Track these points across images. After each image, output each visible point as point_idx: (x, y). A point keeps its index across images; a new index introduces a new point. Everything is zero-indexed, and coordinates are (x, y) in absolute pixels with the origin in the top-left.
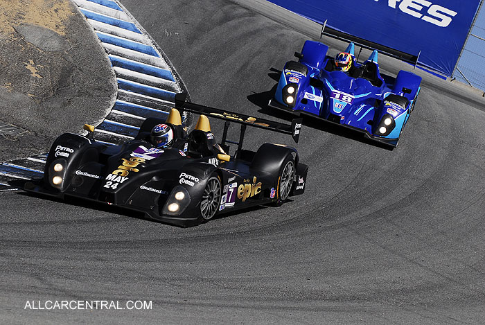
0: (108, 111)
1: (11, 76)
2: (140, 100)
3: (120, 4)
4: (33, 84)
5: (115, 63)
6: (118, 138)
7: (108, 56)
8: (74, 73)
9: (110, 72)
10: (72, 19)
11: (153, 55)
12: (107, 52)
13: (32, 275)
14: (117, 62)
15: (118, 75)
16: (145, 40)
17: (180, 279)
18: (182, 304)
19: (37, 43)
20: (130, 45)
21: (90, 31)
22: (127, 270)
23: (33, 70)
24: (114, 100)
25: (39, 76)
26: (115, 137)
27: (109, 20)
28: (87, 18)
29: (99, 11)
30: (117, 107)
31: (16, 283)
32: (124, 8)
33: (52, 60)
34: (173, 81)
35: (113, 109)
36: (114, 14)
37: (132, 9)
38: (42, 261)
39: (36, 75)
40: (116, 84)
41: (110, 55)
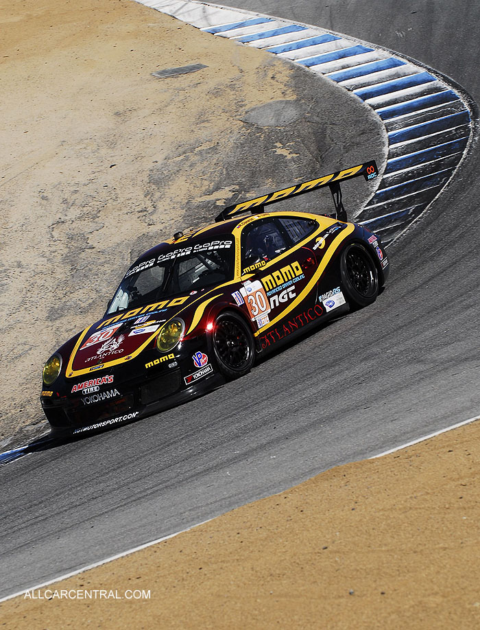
0: (386, 150)
2: (412, 121)
3: (334, 32)
4: (293, 166)
5: (365, 96)
6: (412, 172)
7: (353, 94)
8: (328, 131)
9: (364, 109)
10: (294, 77)
11: (399, 65)
12: (349, 90)
13: (410, 362)
14: (366, 94)
15: (375, 107)
16: (381, 54)
19: (272, 122)
20: (369, 69)
21: (320, 79)
23: (285, 152)
24: (386, 135)
25: (295, 155)
26: (408, 172)
27: (333, 55)
28: (308, 67)
29: (317, 52)
30: (392, 140)
31: (398, 380)
32: (340, 34)
33: (299, 131)
34: (435, 80)
35: (389, 145)
36: (334, 47)
37: (349, 31)
38: (410, 342)
39: (291, 155)
40: (378, 117)
41: (355, 91)
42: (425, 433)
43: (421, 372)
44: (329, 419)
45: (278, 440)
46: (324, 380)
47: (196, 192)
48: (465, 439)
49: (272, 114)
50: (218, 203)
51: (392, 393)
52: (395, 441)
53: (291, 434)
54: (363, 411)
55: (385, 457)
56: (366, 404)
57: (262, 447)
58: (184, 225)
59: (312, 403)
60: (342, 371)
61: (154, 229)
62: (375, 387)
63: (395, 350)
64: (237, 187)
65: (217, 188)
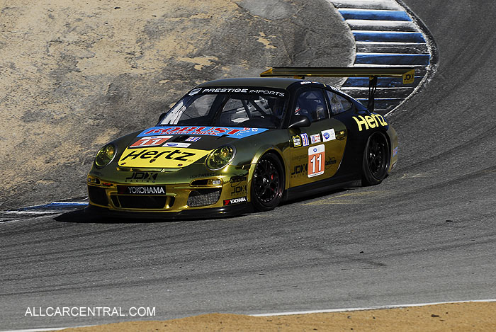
1: (245, 54)
2: (380, 48)
4: (269, 56)
5: (347, 16)
8: (307, 36)
9: (343, 27)
12: (335, 7)
14: (348, 14)
15: (352, 28)
17: (463, 221)
18: (471, 244)
19: (263, 13)
22: (407, 222)
23: (265, 42)
24: (354, 54)
25: (273, 47)
26: (363, 91)
30: (358, 60)
31: (296, 260)
33: (283, 28)
34: (410, 21)
35: (355, 63)
38: (318, 232)
39: (270, 46)
40: (353, 37)
41: (340, 9)
42: (301, 309)
43: (317, 259)
44: (229, 274)
45: (179, 278)
46: (235, 241)
47: (181, 52)
48: (330, 324)
49: (265, 6)
50: (196, 67)
51: (287, 268)
52: (274, 308)
53: (192, 276)
54: (257, 275)
55: (260, 318)
56: (262, 271)
57: (164, 280)
58: (161, 77)
59: (219, 256)
60: (253, 238)
61: (135, 72)
62: (275, 260)
63: (303, 234)
64: (217, 59)
65: (199, 55)
